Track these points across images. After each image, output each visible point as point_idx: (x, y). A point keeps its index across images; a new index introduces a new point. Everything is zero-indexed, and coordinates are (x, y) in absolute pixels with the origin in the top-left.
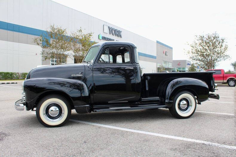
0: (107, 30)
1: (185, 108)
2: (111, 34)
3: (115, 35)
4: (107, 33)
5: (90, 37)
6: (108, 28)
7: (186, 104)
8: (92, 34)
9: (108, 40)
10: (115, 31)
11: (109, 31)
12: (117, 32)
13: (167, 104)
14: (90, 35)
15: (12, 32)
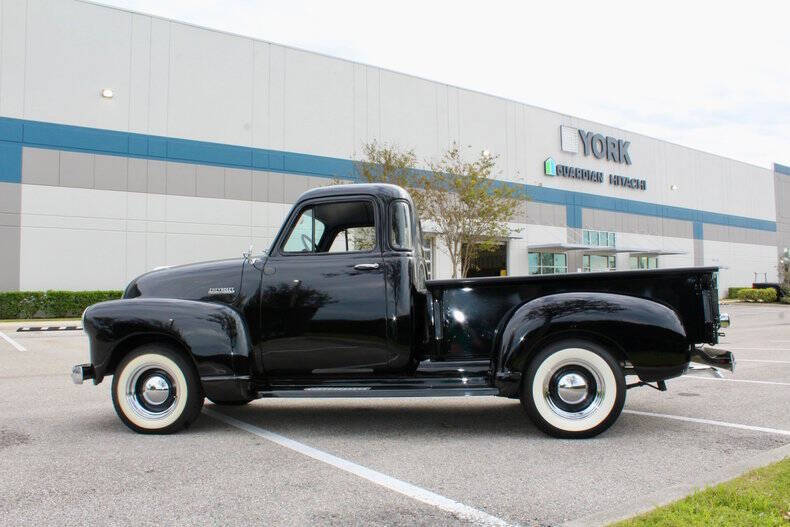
0: (572, 143)
1: (581, 400)
2: (591, 157)
3: (605, 158)
4: (573, 154)
5: (489, 169)
6: (577, 134)
7: (583, 387)
8: (492, 162)
9: (579, 175)
10: (606, 143)
11: (582, 146)
12: (610, 146)
13: (501, 384)
14: (487, 164)
15: (264, 174)
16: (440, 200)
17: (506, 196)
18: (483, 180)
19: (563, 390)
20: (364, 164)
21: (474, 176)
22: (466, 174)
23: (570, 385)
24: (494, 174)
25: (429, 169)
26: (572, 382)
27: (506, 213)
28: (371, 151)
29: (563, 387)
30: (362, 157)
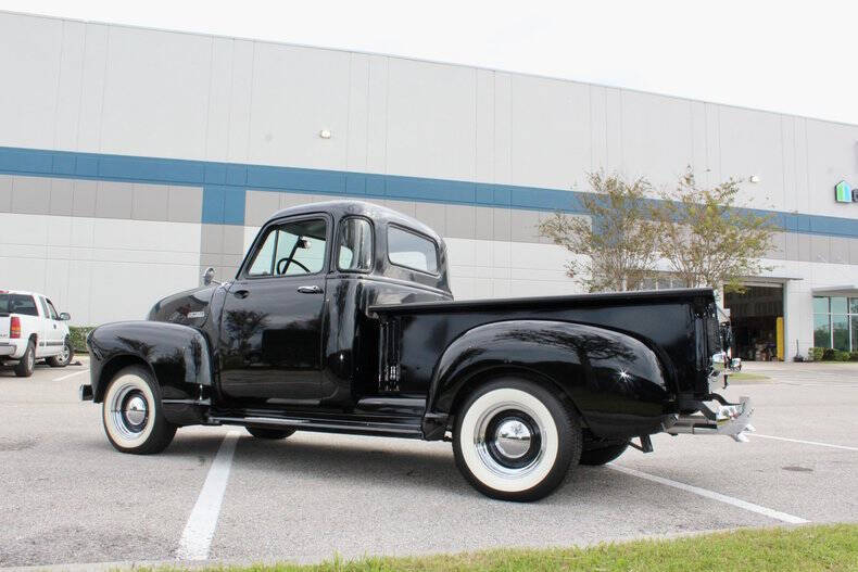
1: (524, 453)
7: (526, 439)
8: (734, 187)
14: (729, 189)
15: (490, 210)
16: (672, 234)
17: (755, 227)
18: (726, 208)
19: (505, 440)
20: (584, 195)
21: (711, 203)
22: (703, 202)
23: (512, 434)
24: (740, 201)
25: (659, 198)
26: (517, 431)
27: (756, 247)
28: (597, 180)
29: (504, 436)
30: (586, 187)
